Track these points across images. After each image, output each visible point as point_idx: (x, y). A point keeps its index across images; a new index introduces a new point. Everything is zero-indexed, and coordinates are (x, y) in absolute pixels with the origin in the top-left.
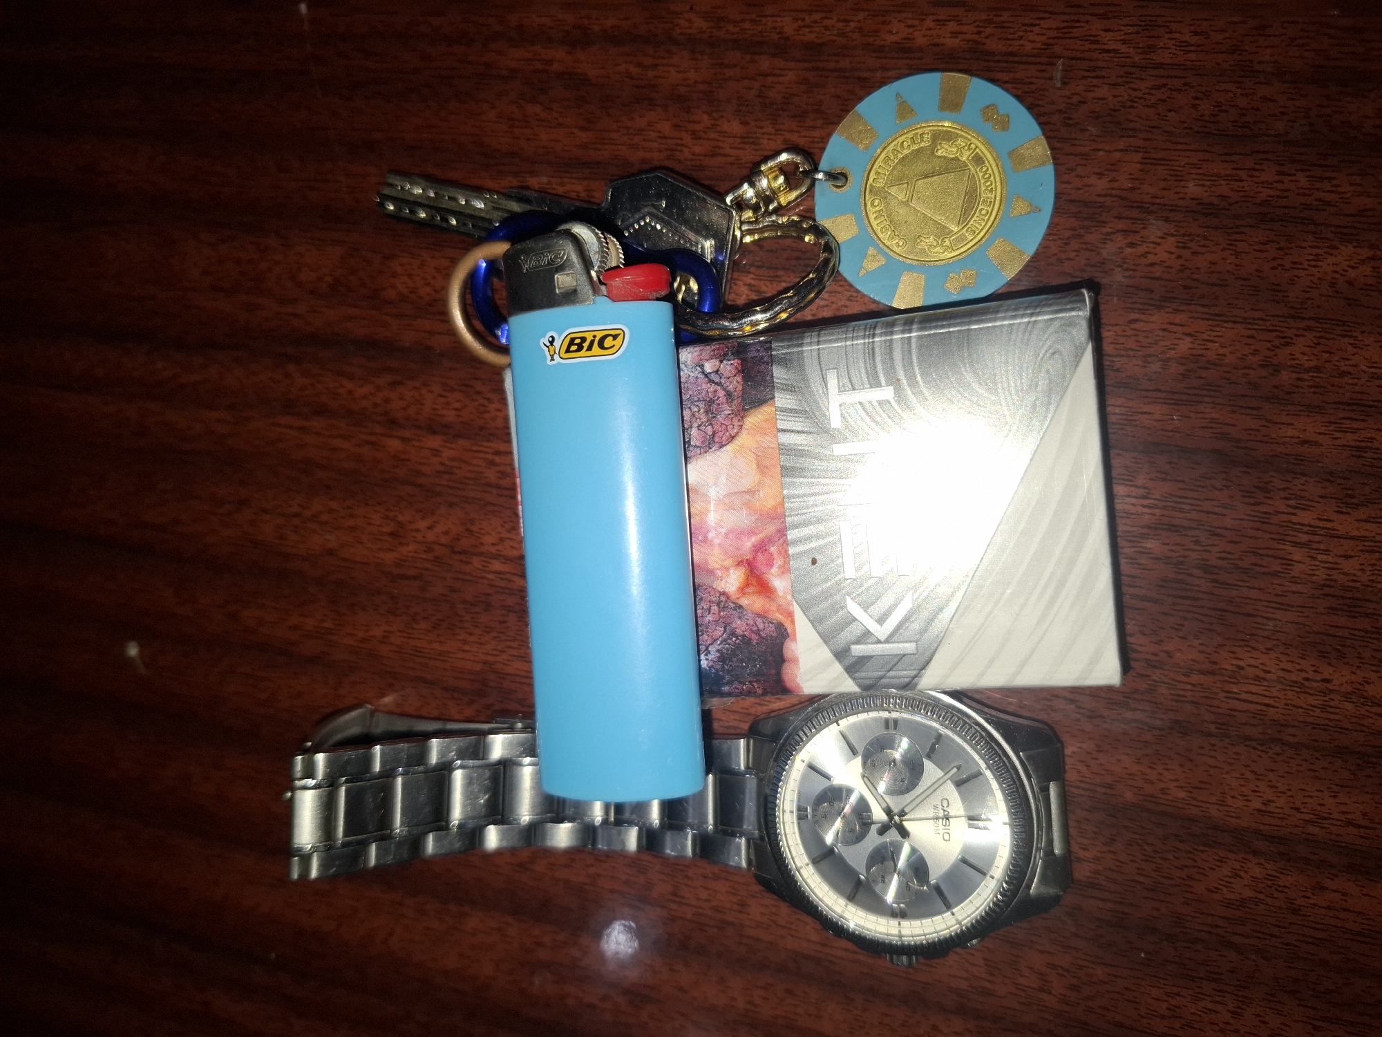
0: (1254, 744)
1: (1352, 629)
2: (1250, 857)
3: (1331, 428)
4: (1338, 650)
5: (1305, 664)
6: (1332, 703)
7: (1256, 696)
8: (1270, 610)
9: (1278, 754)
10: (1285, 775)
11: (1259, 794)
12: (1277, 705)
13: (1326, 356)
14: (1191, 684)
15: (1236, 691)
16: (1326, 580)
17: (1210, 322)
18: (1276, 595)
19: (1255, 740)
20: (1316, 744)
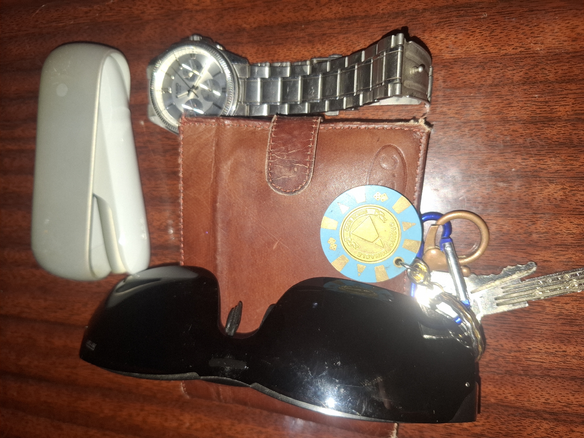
0: (539, 377)
1: (572, 331)
2: (543, 421)
3: (555, 255)
4: (568, 339)
5: (555, 345)
6: (568, 360)
7: (537, 359)
8: (539, 326)
9: (549, 381)
10: (553, 388)
11: (543, 396)
12: (545, 361)
13: (549, 227)
14: (512, 356)
15: (529, 357)
16: (559, 313)
17: (502, 218)
18: (541, 320)
19: (539, 376)
20: (563, 376)
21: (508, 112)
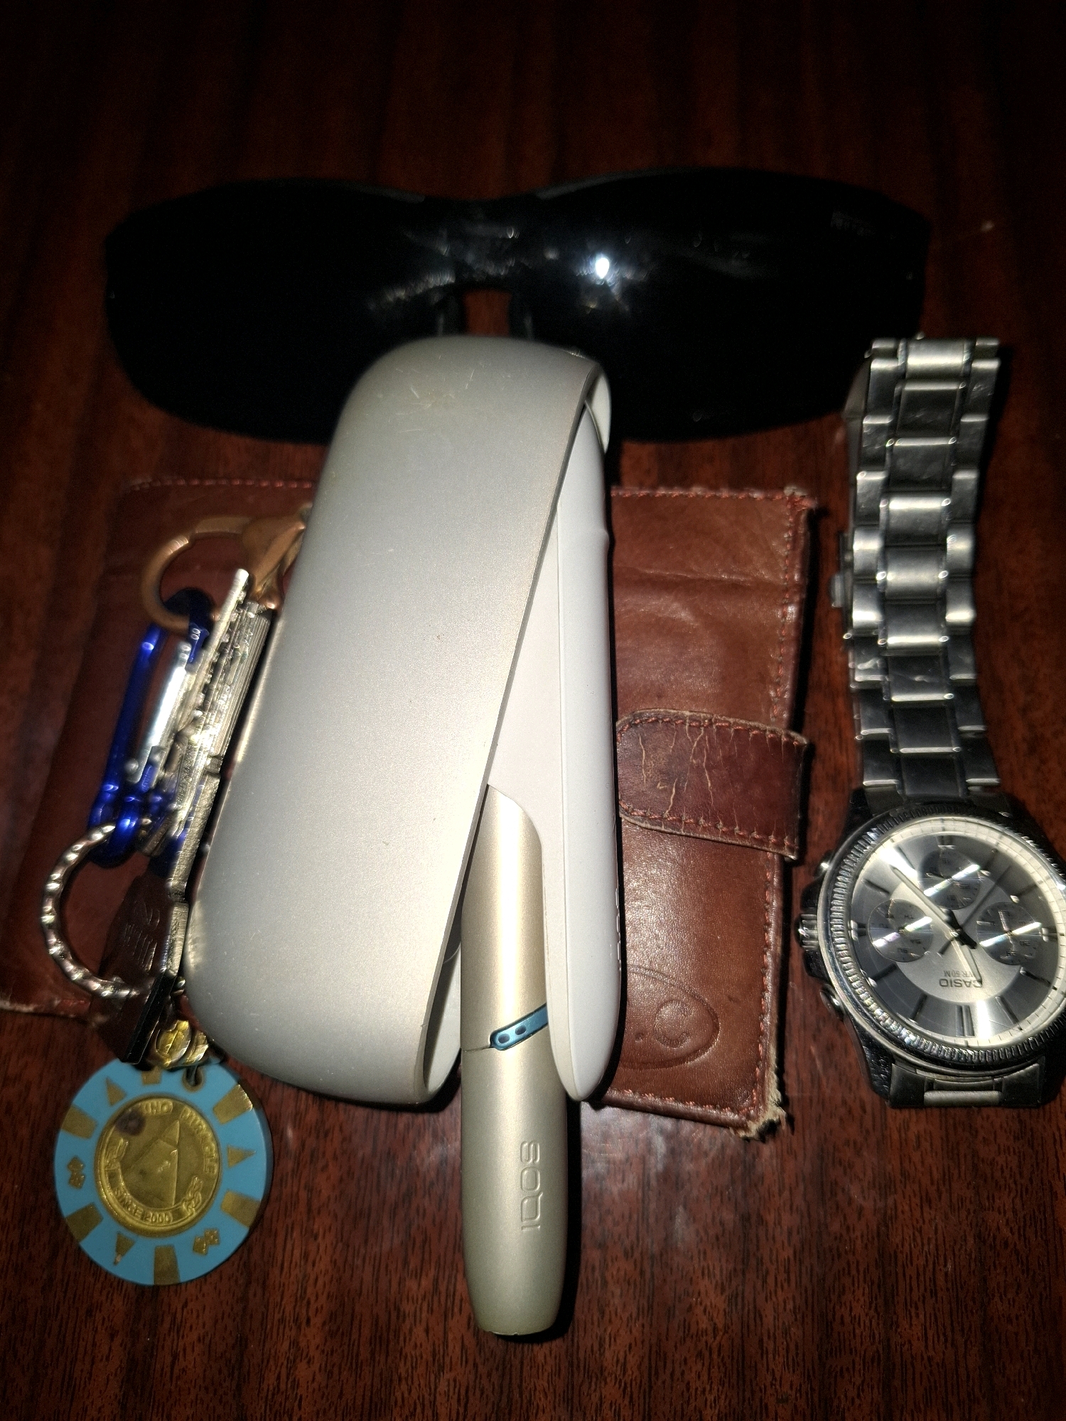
4: (339, 1328)
5: (323, 1299)
6: (287, 1329)
7: (290, 1256)
8: (372, 1260)
9: (236, 1281)
12: (284, 1273)
14: (298, 1193)
15: (295, 1234)
16: (404, 1312)
21: (907, 1197)
